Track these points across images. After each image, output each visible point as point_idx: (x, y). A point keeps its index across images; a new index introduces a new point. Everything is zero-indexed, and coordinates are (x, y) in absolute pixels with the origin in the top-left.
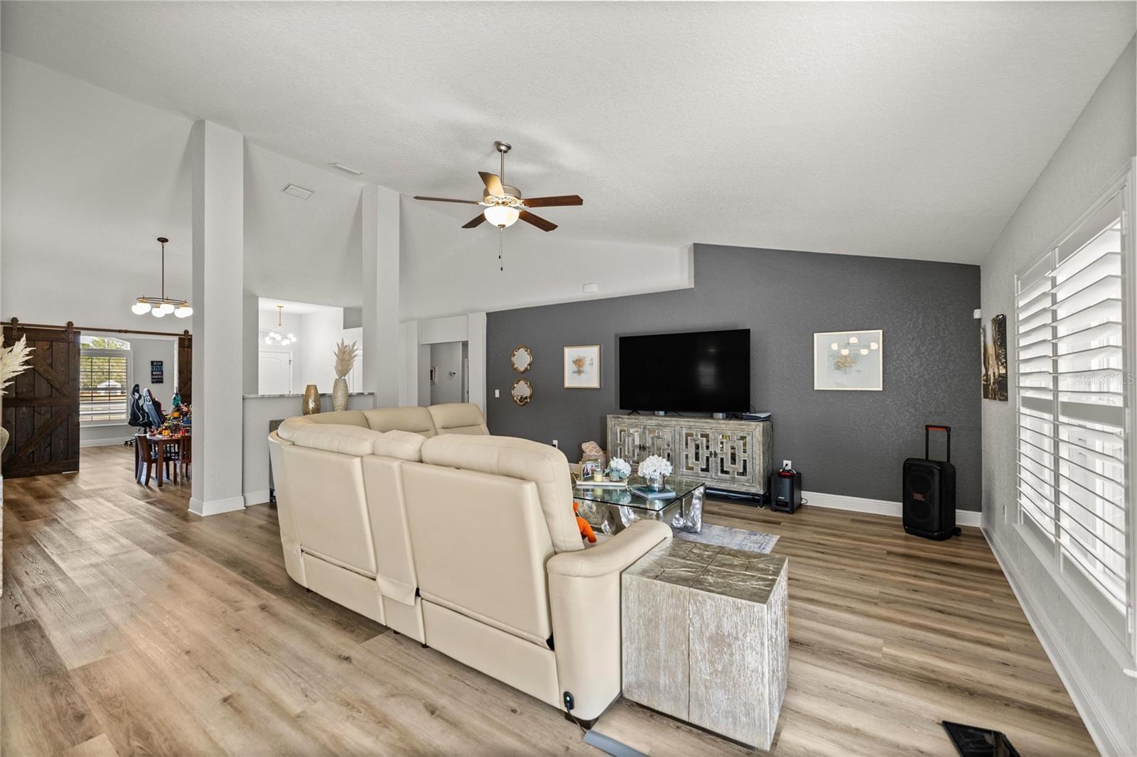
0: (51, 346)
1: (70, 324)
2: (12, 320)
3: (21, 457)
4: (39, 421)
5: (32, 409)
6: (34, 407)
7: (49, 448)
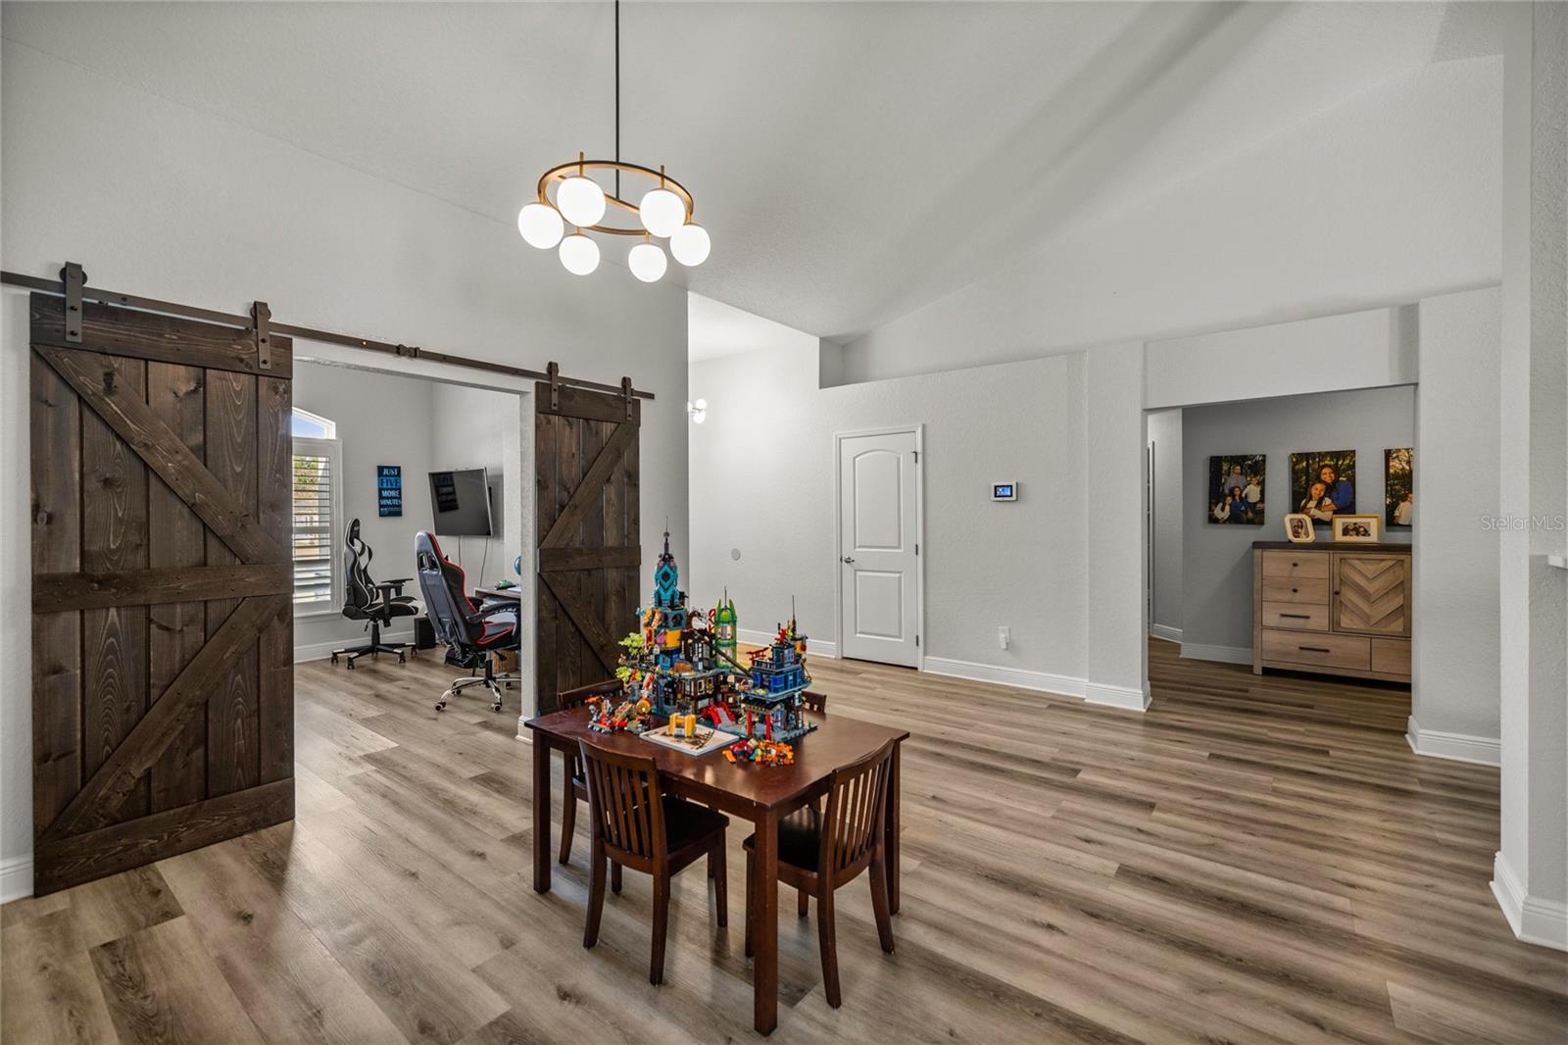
0: (202, 383)
1: (259, 310)
2: (63, 273)
3: (107, 798)
4: (165, 653)
5: (141, 614)
6: (148, 607)
7: (200, 751)
